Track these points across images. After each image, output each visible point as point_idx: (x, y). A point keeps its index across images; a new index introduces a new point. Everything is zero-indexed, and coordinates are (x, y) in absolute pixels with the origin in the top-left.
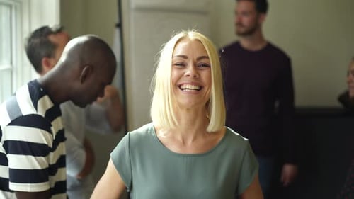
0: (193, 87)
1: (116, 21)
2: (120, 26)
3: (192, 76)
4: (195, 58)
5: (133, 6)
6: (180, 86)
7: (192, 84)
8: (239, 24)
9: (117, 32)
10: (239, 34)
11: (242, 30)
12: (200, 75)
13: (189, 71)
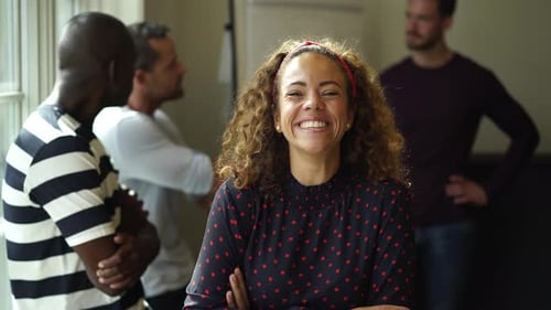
1: (226, 20)
2: (231, 27)
8: (414, 33)
9: (227, 37)
10: (412, 47)
11: (419, 42)
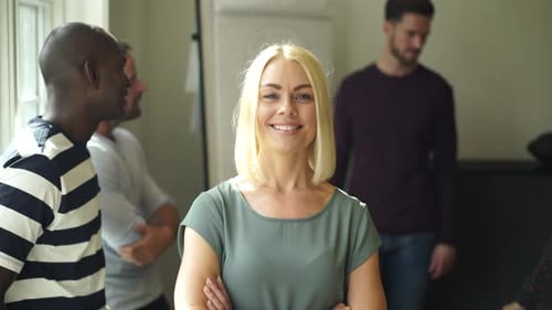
0: (289, 128)
1: (194, 30)
2: (198, 37)
3: (287, 113)
4: (292, 88)
5: (218, 8)
6: (272, 126)
7: (288, 124)
9: (194, 45)
12: (298, 112)
13: (283, 106)
